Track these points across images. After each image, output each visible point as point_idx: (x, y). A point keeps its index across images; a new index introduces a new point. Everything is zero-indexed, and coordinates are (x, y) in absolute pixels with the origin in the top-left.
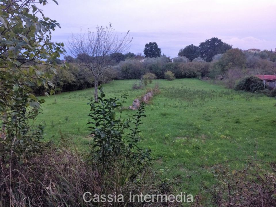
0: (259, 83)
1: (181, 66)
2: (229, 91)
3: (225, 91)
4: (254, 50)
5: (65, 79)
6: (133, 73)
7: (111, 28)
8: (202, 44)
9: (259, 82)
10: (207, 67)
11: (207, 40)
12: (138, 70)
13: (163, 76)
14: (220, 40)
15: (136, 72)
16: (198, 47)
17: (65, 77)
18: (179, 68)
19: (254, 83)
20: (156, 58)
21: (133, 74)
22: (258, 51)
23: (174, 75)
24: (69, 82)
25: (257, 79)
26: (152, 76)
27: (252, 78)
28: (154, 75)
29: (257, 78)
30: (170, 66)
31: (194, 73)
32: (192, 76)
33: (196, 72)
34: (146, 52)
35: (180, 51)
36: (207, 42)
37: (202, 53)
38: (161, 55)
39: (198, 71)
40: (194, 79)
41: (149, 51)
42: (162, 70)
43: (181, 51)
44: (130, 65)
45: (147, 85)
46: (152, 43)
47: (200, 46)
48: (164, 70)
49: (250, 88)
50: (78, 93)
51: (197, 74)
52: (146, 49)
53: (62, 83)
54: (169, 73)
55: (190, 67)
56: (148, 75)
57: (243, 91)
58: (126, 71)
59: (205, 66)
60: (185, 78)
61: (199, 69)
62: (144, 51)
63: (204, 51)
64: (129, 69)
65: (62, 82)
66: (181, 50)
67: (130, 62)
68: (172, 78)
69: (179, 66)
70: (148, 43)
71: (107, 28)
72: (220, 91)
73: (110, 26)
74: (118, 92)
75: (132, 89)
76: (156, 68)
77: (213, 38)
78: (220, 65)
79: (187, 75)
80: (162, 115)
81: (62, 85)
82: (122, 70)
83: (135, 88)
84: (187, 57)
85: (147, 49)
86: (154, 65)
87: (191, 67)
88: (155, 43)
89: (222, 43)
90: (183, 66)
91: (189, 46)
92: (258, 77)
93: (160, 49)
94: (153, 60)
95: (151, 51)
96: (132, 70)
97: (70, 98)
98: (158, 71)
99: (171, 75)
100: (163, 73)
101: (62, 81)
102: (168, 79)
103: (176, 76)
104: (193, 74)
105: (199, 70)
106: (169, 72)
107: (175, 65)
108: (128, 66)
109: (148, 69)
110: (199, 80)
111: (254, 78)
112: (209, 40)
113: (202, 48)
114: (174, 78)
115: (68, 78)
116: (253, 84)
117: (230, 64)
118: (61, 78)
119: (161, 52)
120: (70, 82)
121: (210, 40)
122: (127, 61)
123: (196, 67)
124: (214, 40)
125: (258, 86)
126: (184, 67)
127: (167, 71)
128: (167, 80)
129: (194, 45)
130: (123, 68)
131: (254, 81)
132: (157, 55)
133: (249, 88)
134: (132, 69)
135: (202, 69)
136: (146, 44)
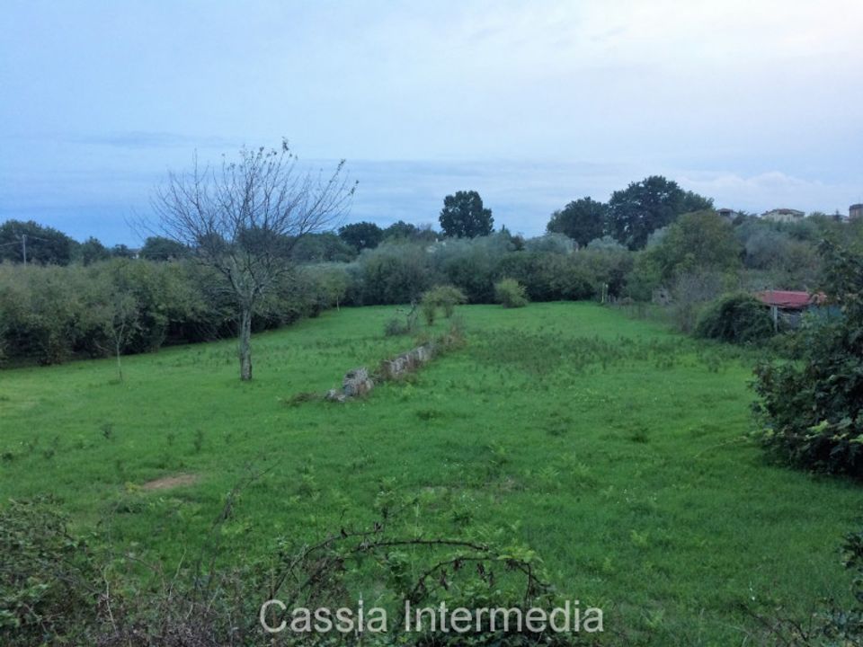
0: (758, 317)
1: (547, 264)
2: (673, 339)
3: (663, 339)
4: (786, 214)
5: (172, 305)
6: (400, 285)
7: (287, 153)
8: (618, 197)
9: (758, 312)
10: (626, 265)
11: (634, 185)
12: (415, 277)
13: (489, 294)
14: (673, 185)
15: (408, 281)
16: (606, 206)
17: (174, 299)
18: (541, 268)
19: (745, 315)
20: (474, 239)
21: (401, 290)
22: (795, 216)
23: (526, 292)
24: (185, 313)
25: (753, 303)
26: (453, 296)
27: (741, 302)
28: (458, 292)
29: (754, 300)
30: (513, 263)
31: (586, 285)
32: (580, 294)
33: (591, 284)
34: (446, 219)
35: (552, 218)
36: (634, 189)
37: (620, 224)
38: (494, 230)
39: (599, 279)
40: (586, 302)
41: (458, 219)
42: (490, 276)
43: (555, 218)
44: (393, 261)
45: (435, 322)
46: (465, 193)
47: (612, 202)
48: (494, 276)
49: (736, 330)
50: (209, 349)
51: (595, 286)
52: (445, 211)
53: (162, 320)
54: (508, 285)
55: (573, 268)
56: (440, 291)
57: (714, 341)
58: (380, 278)
59: (620, 264)
60: (558, 300)
61: (601, 271)
62: (441, 219)
63: (624, 217)
64: (389, 274)
65: (163, 314)
66: (556, 214)
67: (390, 254)
68: (516, 299)
69: (540, 262)
70: (454, 195)
71: (275, 154)
72: (648, 339)
73: (285, 147)
74: (336, 346)
75: (384, 334)
76: (471, 270)
77: (650, 178)
78: (658, 259)
79: (563, 292)
80: (417, 418)
81: (163, 324)
82: (367, 277)
83: (393, 331)
84: (571, 237)
85: (451, 211)
86: (464, 261)
87: (576, 265)
88: (476, 195)
89: (680, 192)
90: (554, 263)
91: (579, 201)
92: (758, 299)
93: (488, 213)
94: (464, 247)
95: (463, 216)
96: (397, 278)
97: (179, 365)
98: (476, 279)
99: (512, 291)
100: (492, 285)
101: (162, 312)
102: (507, 302)
103: (530, 294)
104: (582, 288)
105: (601, 274)
106: (510, 280)
107: (526, 261)
108: (384, 265)
109: (445, 272)
110: (602, 305)
111: (747, 299)
112: (638, 183)
113: (618, 207)
114: (525, 301)
115: (184, 301)
116: (743, 319)
117: (690, 259)
118: (159, 304)
119: (492, 220)
120: (190, 314)
121: (642, 185)
122: (383, 250)
123: (591, 268)
124: (656, 184)
125: (756, 324)
126: (554, 268)
127: (502, 277)
128: (501, 306)
129: (592, 199)
130: (370, 271)
131: (744, 310)
132: (480, 229)
133: (733, 332)
134: (397, 273)
135: (610, 273)
136: (447, 198)
